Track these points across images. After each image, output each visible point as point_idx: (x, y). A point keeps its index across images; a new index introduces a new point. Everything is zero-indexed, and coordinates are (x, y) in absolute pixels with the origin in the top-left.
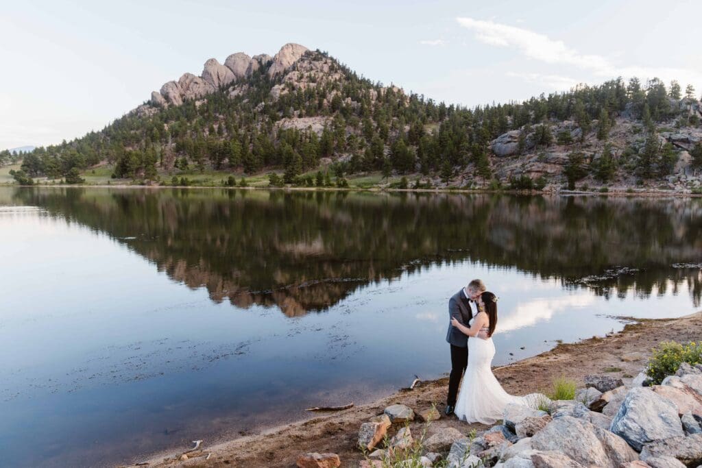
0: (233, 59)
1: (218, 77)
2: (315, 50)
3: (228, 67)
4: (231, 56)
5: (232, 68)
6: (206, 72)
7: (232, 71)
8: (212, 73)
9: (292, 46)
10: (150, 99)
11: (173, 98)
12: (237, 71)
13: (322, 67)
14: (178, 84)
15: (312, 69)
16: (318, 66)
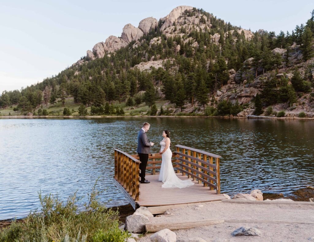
0: (144, 22)
1: (132, 36)
2: (192, 9)
3: (140, 28)
4: (143, 21)
5: (143, 29)
6: (123, 34)
7: (142, 30)
8: (127, 34)
9: (181, 8)
10: (86, 56)
11: (99, 54)
12: (145, 30)
13: (194, 21)
14: (104, 44)
15: (185, 23)
16: (191, 20)
